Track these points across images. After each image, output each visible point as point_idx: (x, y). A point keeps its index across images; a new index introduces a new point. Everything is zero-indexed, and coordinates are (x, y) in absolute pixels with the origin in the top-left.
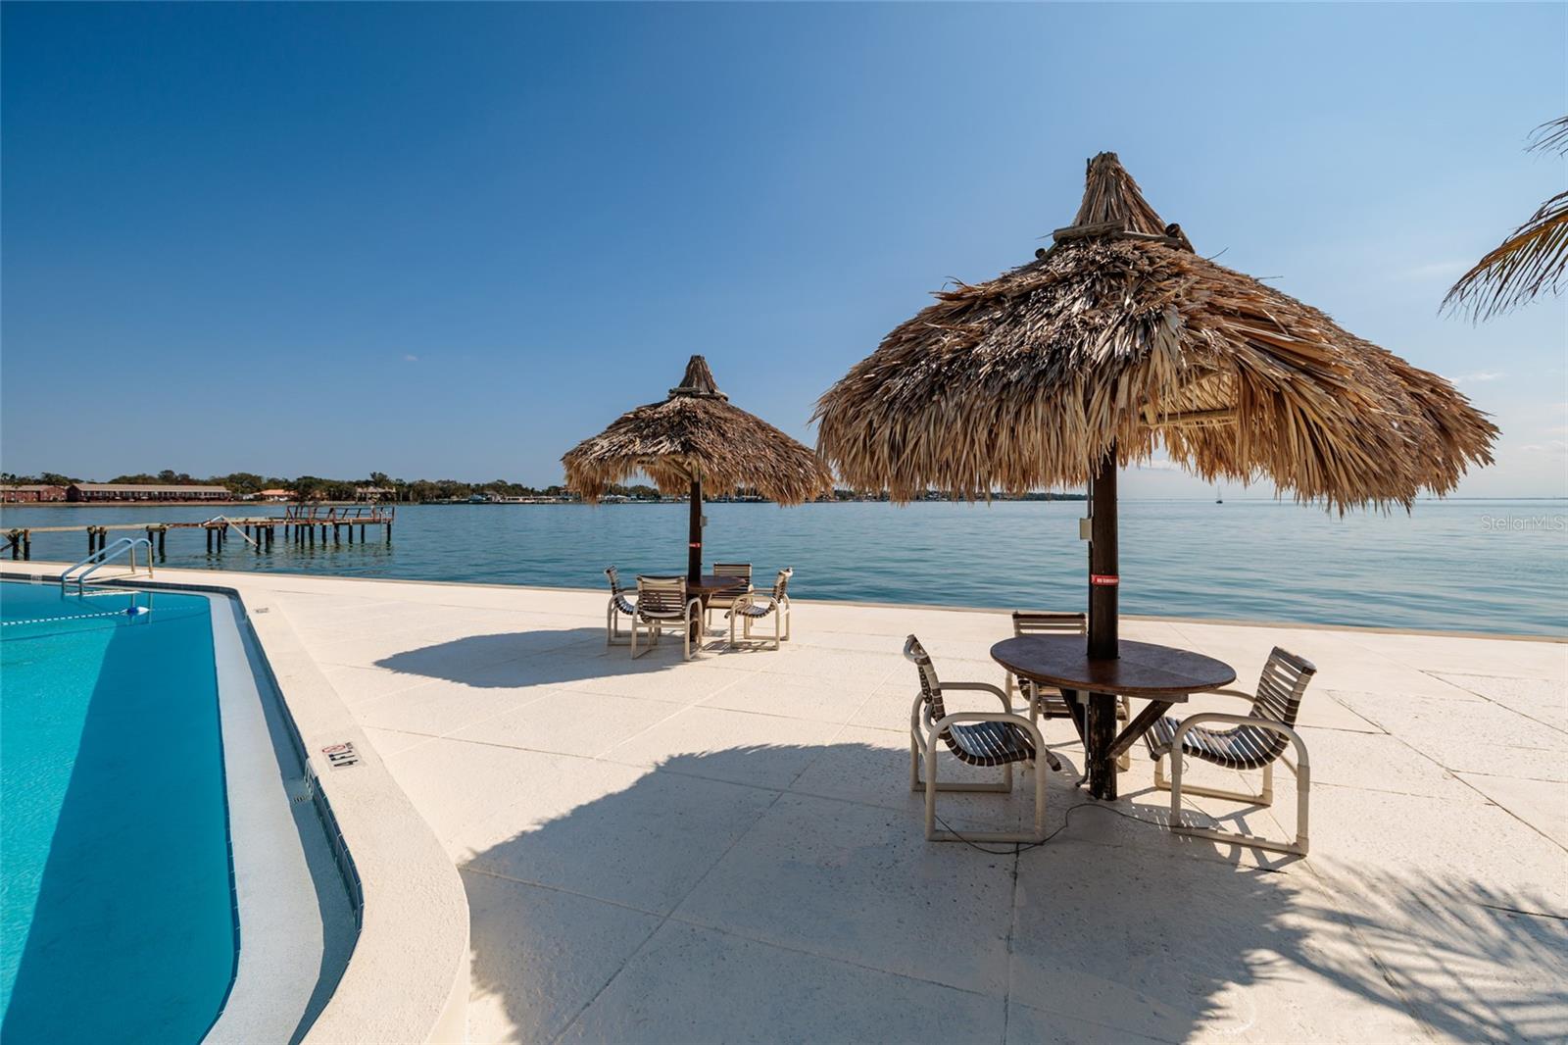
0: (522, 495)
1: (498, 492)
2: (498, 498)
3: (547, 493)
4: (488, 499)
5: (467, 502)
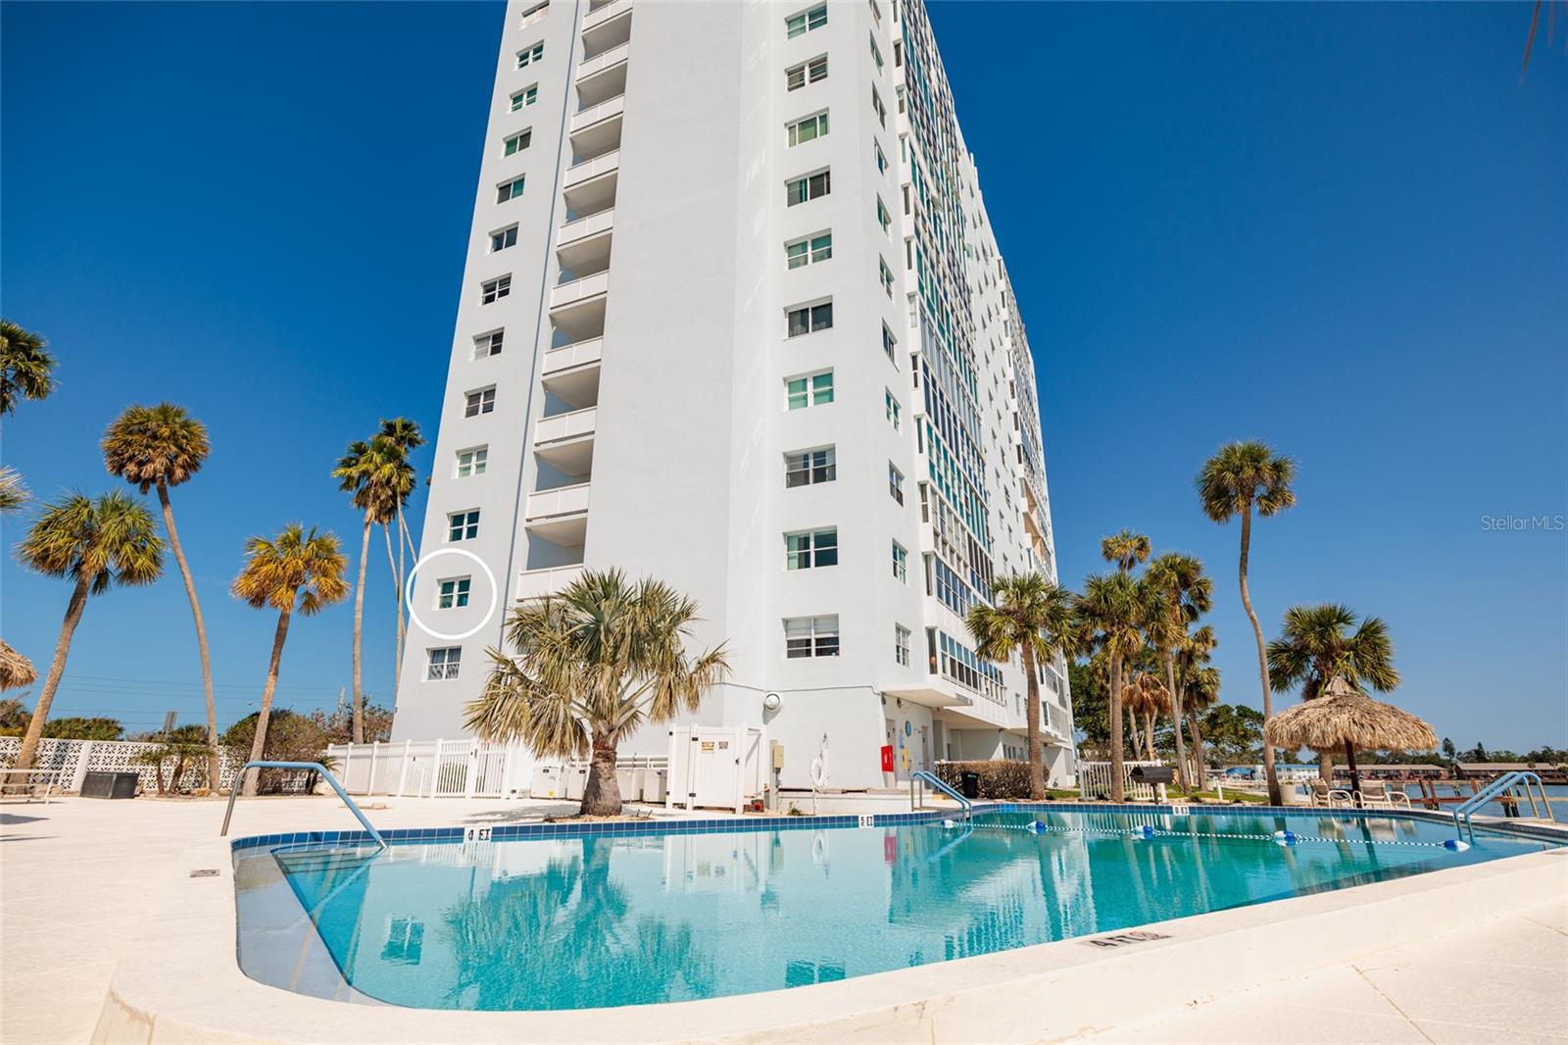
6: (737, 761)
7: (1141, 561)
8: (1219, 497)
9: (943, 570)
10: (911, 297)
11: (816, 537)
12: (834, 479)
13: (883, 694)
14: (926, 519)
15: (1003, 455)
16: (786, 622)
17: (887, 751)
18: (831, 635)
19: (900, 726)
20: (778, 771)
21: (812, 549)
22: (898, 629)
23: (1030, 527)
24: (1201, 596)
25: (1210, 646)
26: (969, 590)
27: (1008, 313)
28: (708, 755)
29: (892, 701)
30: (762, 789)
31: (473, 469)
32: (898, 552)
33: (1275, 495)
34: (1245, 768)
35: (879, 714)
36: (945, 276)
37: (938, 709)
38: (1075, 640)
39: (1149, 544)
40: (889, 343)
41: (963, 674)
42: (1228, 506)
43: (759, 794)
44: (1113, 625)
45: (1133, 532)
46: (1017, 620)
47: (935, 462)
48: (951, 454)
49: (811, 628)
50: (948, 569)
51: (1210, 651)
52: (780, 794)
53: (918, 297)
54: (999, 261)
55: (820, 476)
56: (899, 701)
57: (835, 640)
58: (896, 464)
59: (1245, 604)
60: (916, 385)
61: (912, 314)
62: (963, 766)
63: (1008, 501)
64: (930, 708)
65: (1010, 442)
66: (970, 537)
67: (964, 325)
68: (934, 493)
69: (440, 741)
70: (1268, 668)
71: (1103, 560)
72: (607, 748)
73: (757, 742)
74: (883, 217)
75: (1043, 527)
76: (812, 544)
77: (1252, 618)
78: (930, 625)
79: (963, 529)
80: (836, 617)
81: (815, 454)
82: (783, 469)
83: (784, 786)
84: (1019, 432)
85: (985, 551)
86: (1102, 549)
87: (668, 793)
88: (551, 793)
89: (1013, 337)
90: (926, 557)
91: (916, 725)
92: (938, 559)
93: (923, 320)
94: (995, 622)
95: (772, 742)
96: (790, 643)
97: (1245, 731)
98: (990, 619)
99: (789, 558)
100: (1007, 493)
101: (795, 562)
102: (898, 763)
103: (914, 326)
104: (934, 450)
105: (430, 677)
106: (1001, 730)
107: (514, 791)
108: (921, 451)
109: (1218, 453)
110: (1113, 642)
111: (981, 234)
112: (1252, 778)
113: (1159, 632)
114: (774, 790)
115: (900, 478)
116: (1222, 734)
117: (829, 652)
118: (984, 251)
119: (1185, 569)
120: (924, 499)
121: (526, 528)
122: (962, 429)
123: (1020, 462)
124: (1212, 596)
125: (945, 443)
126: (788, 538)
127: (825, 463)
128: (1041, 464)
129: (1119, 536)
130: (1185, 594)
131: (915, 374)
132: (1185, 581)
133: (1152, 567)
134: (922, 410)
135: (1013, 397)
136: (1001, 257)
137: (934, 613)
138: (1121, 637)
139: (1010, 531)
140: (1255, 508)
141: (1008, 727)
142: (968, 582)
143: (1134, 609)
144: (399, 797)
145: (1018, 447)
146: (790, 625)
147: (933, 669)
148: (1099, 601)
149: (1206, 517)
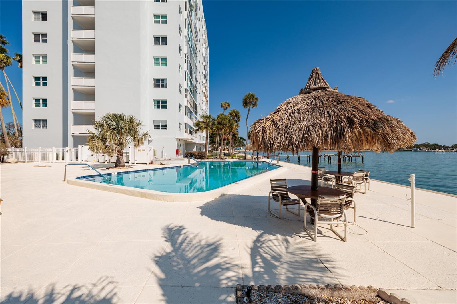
0: (438, 148)
1: (425, 147)
2: (426, 149)
3: (452, 147)
4: (421, 150)
5: (411, 151)
6: (147, 154)
7: (228, 108)
8: (246, 103)
9: (189, 109)
10: (185, 37)
11: (161, 101)
12: (167, 87)
13: (177, 138)
14: (186, 97)
15: (201, 77)
16: (154, 121)
17: (177, 150)
18: (165, 125)
19: (179, 145)
20: (155, 155)
21: (160, 104)
22: (180, 124)
23: (205, 95)
24: (239, 119)
25: (238, 127)
26: (193, 113)
27: (205, 37)
28: (139, 152)
29: (178, 140)
30: (152, 159)
31: (41, 62)
32: (180, 106)
33: (255, 105)
34: (239, 148)
35: (176, 143)
36: (193, 29)
37: (186, 141)
38: (216, 129)
39: (230, 105)
40: (180, 50)
41: (191, 133)
42: (247, 105)
43: (151, 160)
44: (223, 126)
45: (227, 102)
46: (206, 124)
47: (188, 83)
48: (192, 80)
49: (160, 123)
50: (190, 109)
51: (238, 128)
52: (156, 160)
53: (187, 37)
54: (204, 20)
55: (163, 86)
56: (179, 140)
57: (166, 126)
58: (181, 85)
59: (247, 124)
60: (185, 63)
61: (185, 42)
62: (190, 152)
63: (201, 89)
64: (184, 140)
65: (202, 73)
66: (194, 101)
67: (196, 43)
68: (188, 91)
69: (54, 148)
70: (248, 135)
71: (221, 107)
72: (121, 153)
73: (151, 149)
74: (181, 13)
75: (207, 95)
76: (160, 103)
77: (247, 127)
78: (185, 122)
79: (193, 99)
80: (167, 121)
81: (161, 80)
82: (153, 82)
83: (156, 158)
84: (204, 71)
85: (196, 103)
86: (221, 105)
87: (129, 161)
88: (94, 161)
89: (205, 44)
90: (185, 107)
91: (182, 145)
92: (188, 107)
93: (188, 44)
94: (201, 125)
95: (154, 149)
96: (155, 126)
97: (241, 142)
98: (200, 124)
99: (154, 105)
100: (201, 87)
101: (156, 107)
102: (179, 153)
103: (186, 46)
104: (188, 80)
105: (35, 128)
106: (196, 143)
107: (83, 161)
108: (186, 80)
109: (247, 94)
110: (223, 130)
111: (201, 13)
112: (240, 150)
113: (231, 129)
114: (154, 159)
115: (181, 87)
116: (237, 142)
117: (164, 129)
118: (201, 17)
119: (237, 113)
120: (186, 92)
121: (72, 88)
122: (194, 73)
123: (204, 79)
124: (241, 119)
125: (190, 78)
126: (154, 100)
127: (164, 83)
128: (208, 79)
129: (225, 102)
130: (236, 118)
131: (185, 59)
132: (236, 115)
133: (230, 111)
134: (187, 70)
135: (204, 61)
136: (205, 19)
137: (186, 120)
138: (225, 129)
139: (201, 97)
140: (251, 106)
141: (198, 143)
142: (193, 112)
143: (228, 124)
144: (39, 162)
145: (204, 75)
146: (155, 122)
147: (185, 132)
148: (222, 122)
149: (243, 107)
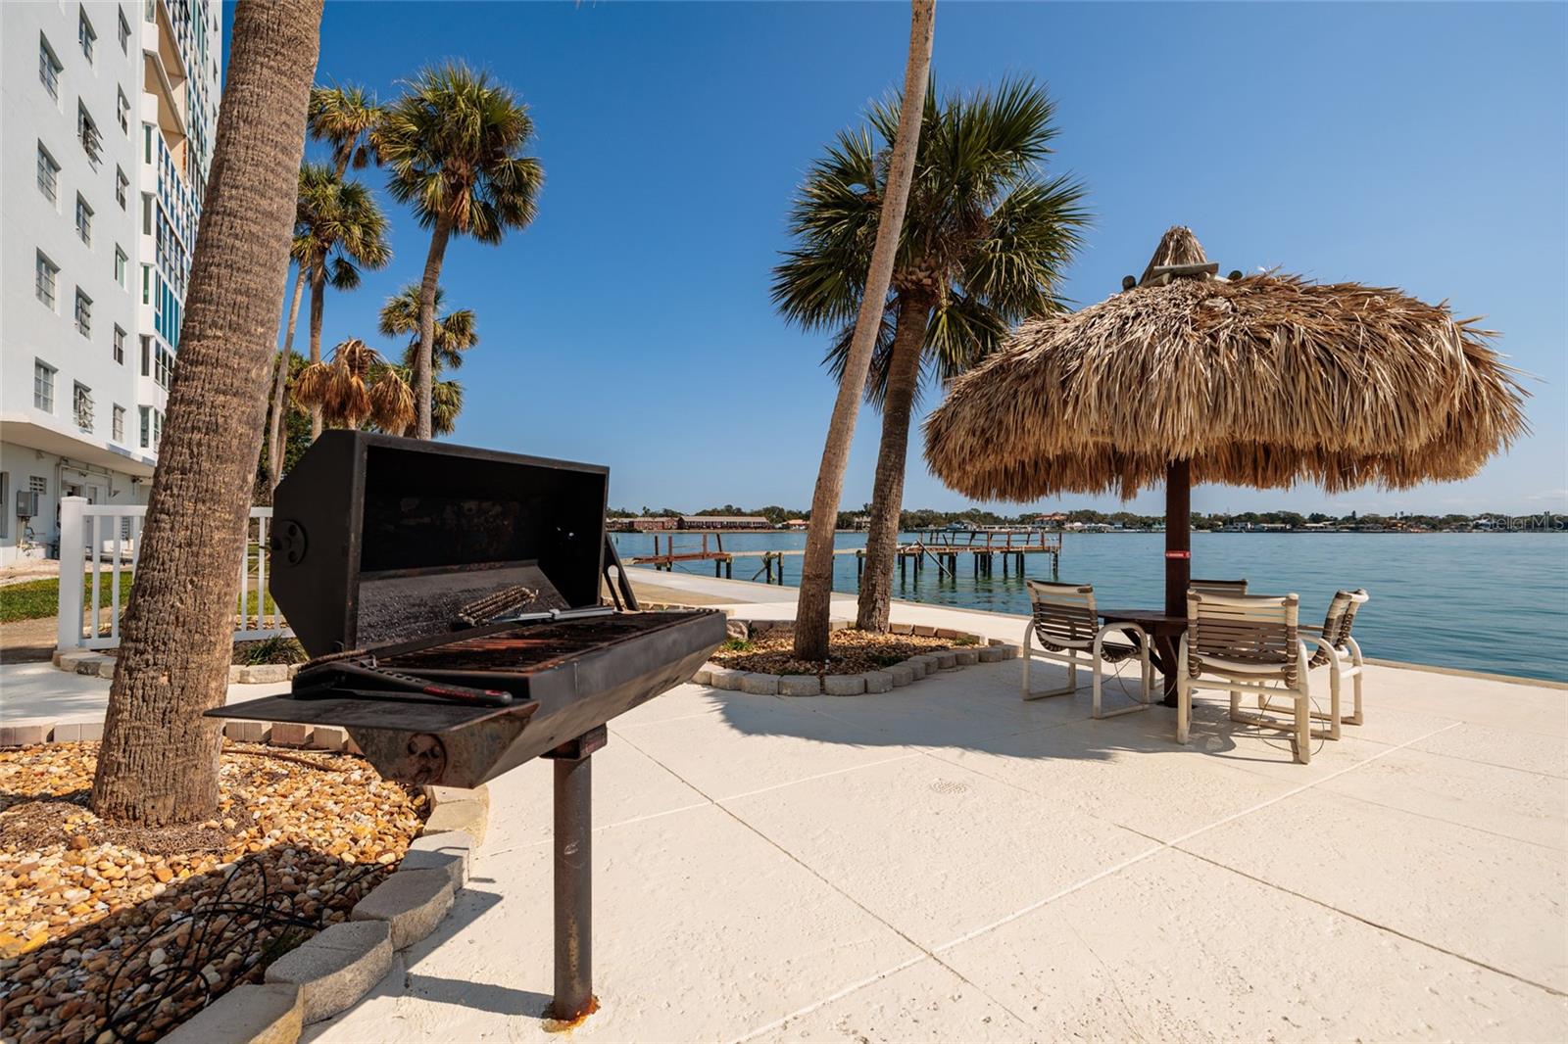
78: (145, 403)
